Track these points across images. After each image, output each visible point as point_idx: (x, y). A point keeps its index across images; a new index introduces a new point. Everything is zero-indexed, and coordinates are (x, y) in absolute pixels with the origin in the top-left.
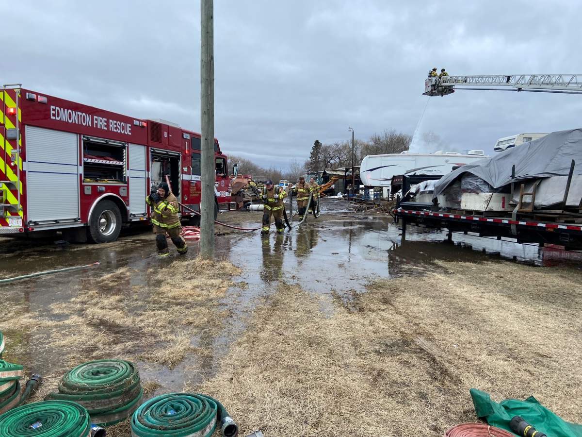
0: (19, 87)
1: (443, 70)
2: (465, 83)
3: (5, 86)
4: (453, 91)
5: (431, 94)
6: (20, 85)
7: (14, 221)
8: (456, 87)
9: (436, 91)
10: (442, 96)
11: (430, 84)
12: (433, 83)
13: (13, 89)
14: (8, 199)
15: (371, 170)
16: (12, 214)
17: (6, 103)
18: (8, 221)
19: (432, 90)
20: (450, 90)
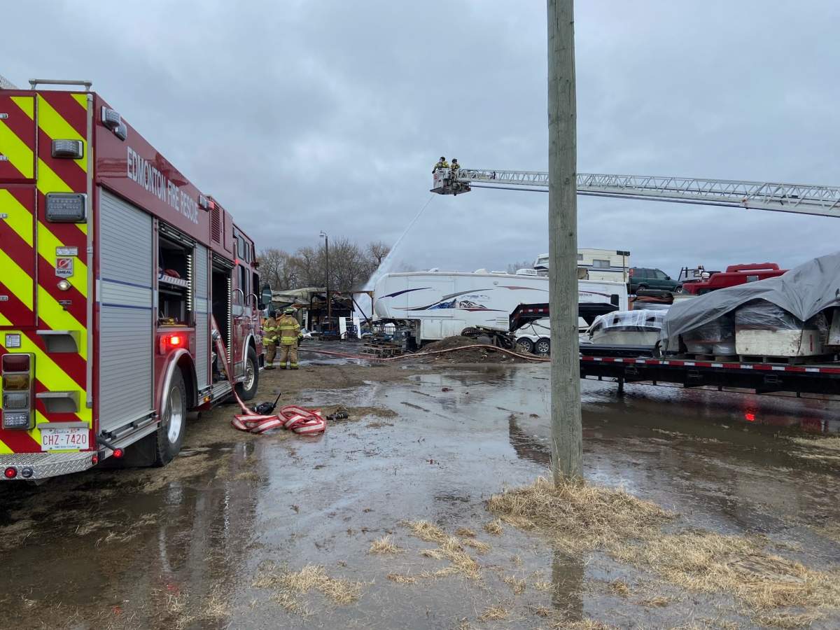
0: (83, 88)
1: (454, 161)
2: (492, 180)
3: (34, 83)
4: (469, 190)
5: (442, 191)
6: (88, 85)
7: (63, 436)
8: (473, 183)
9: (450, 188)
10: (455, 195)
11: (441, 178)
12: (446, 177)
13: (68, 94)
14: (37, 377)
15: (393, 295)
16: (53, 418)
17: (41, 127)
18: (36, 436)
19: (445, 186)
20: (465, 188)
